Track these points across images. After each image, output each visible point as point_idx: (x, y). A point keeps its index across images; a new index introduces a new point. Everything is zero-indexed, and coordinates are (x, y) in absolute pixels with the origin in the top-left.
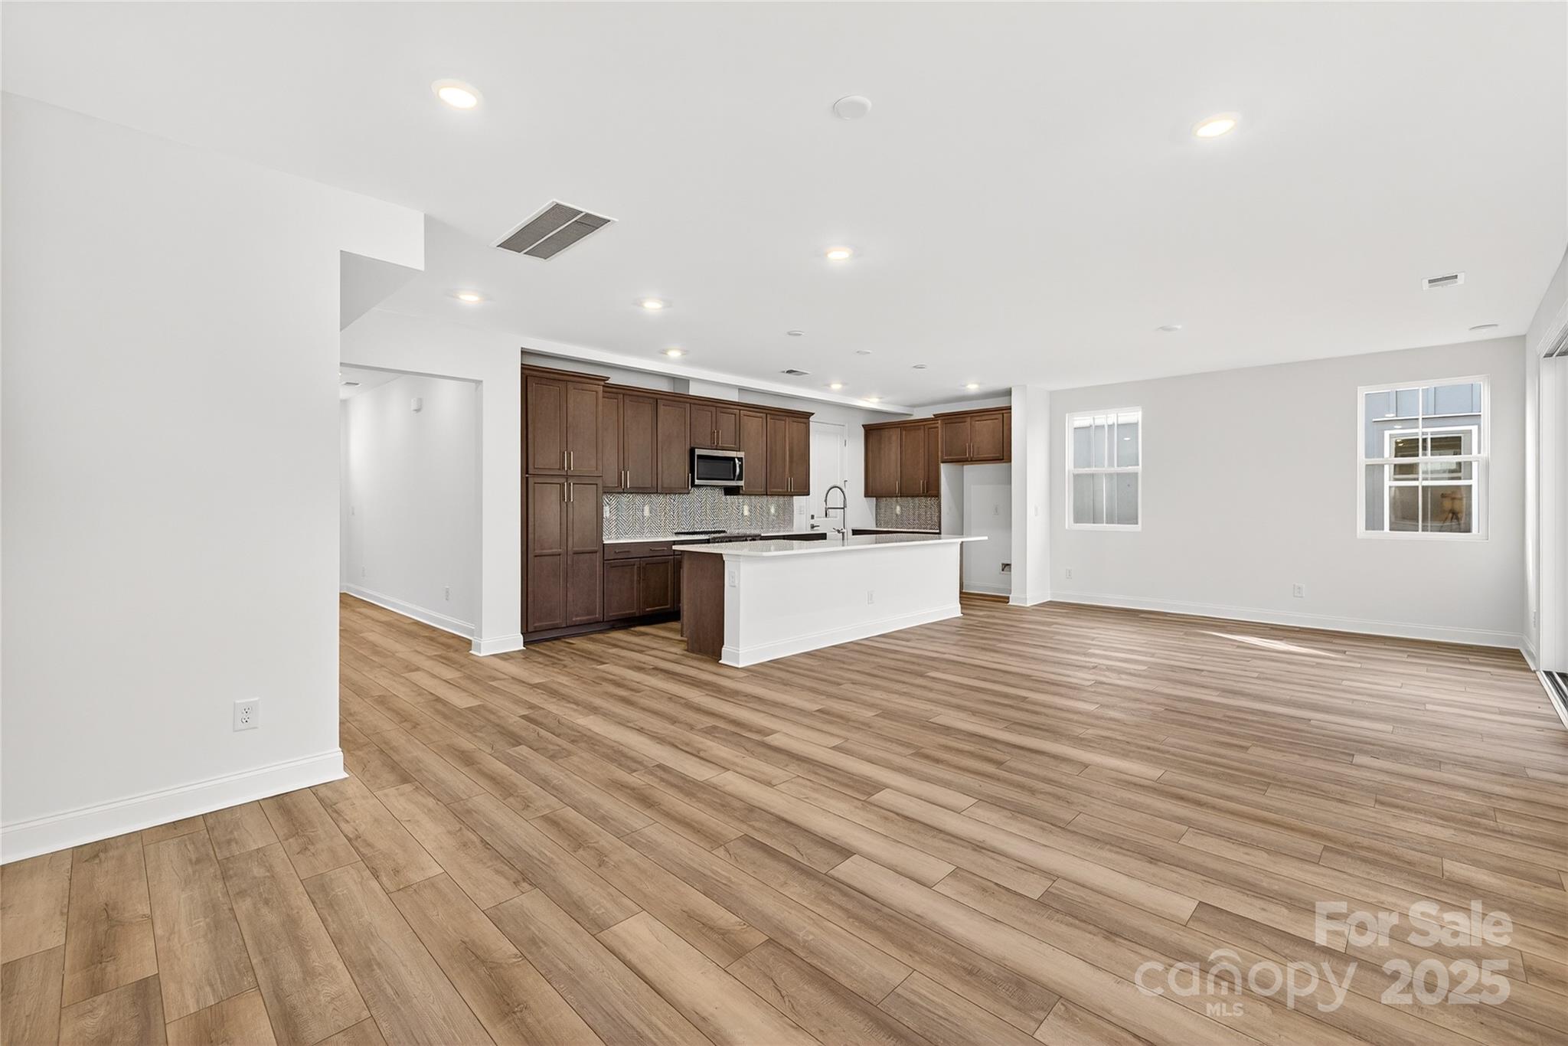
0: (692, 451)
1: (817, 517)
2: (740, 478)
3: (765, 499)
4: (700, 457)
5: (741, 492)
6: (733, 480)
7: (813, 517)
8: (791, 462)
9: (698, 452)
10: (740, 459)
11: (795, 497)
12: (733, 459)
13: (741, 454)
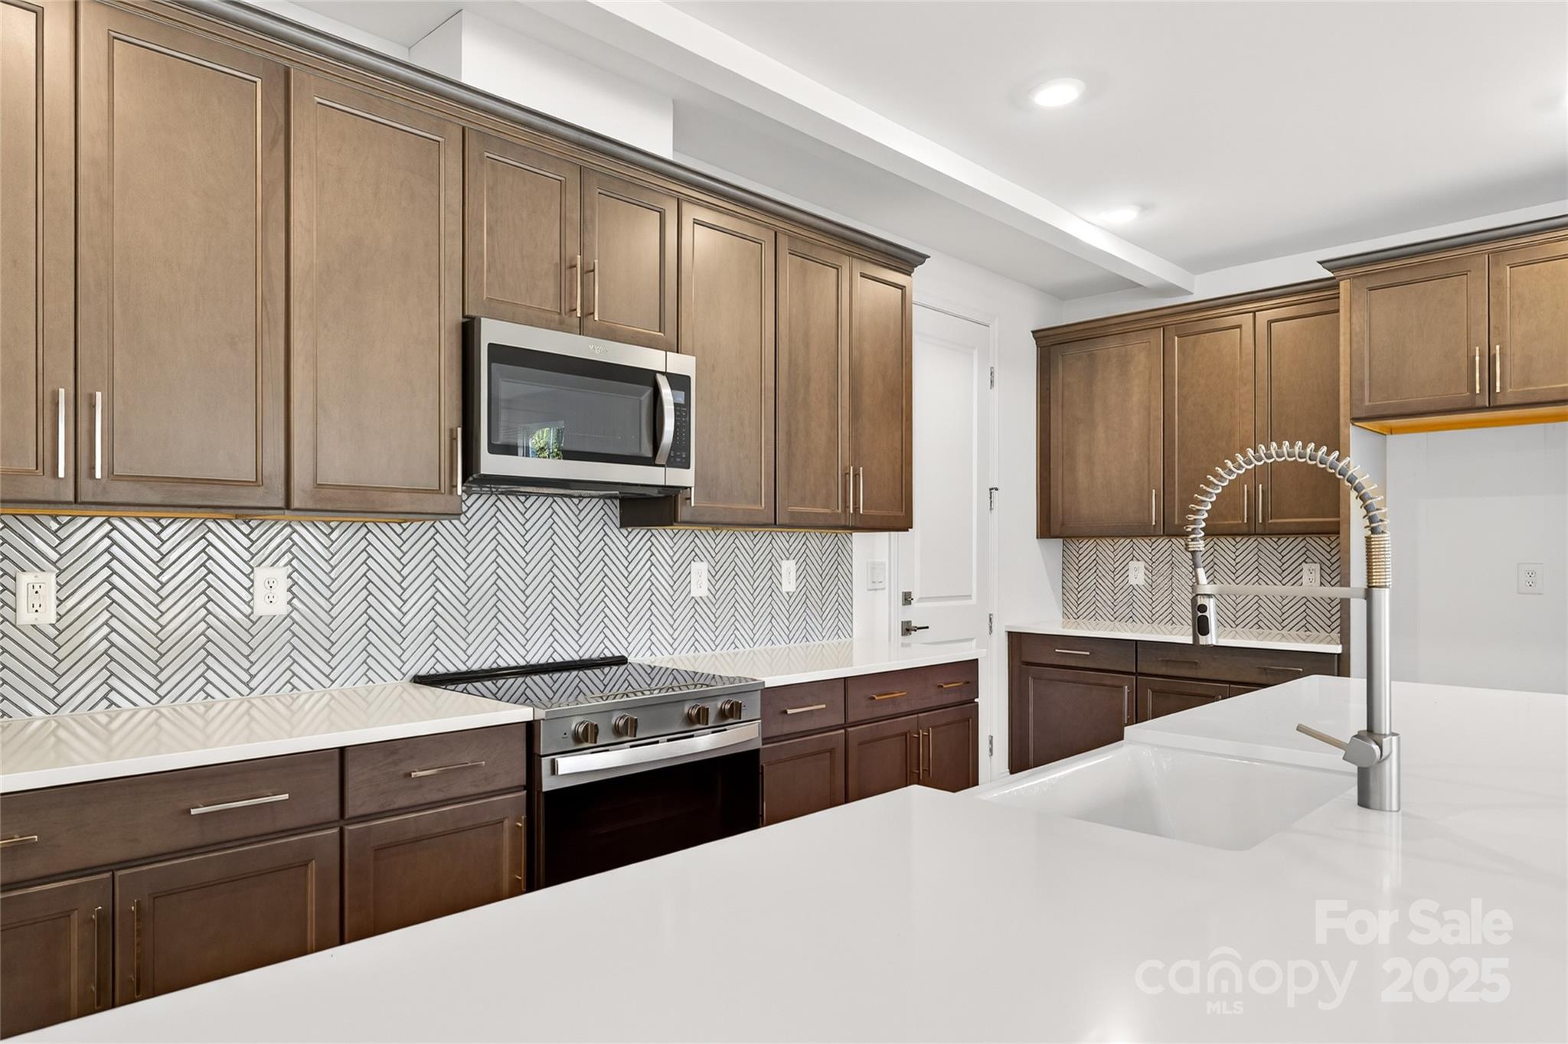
0: (468, 331)
1: (921, 599)
2: (679, 458)
3: (763, 542)
4: (498, 353)
5: (683, 513)
6: (650, 462)
7: (907, 599)
8: (855, 415)
9: (493, 332)
10: (679, 382)
11: (857, 536)
12: (648, 378)
13: (682, 364)
